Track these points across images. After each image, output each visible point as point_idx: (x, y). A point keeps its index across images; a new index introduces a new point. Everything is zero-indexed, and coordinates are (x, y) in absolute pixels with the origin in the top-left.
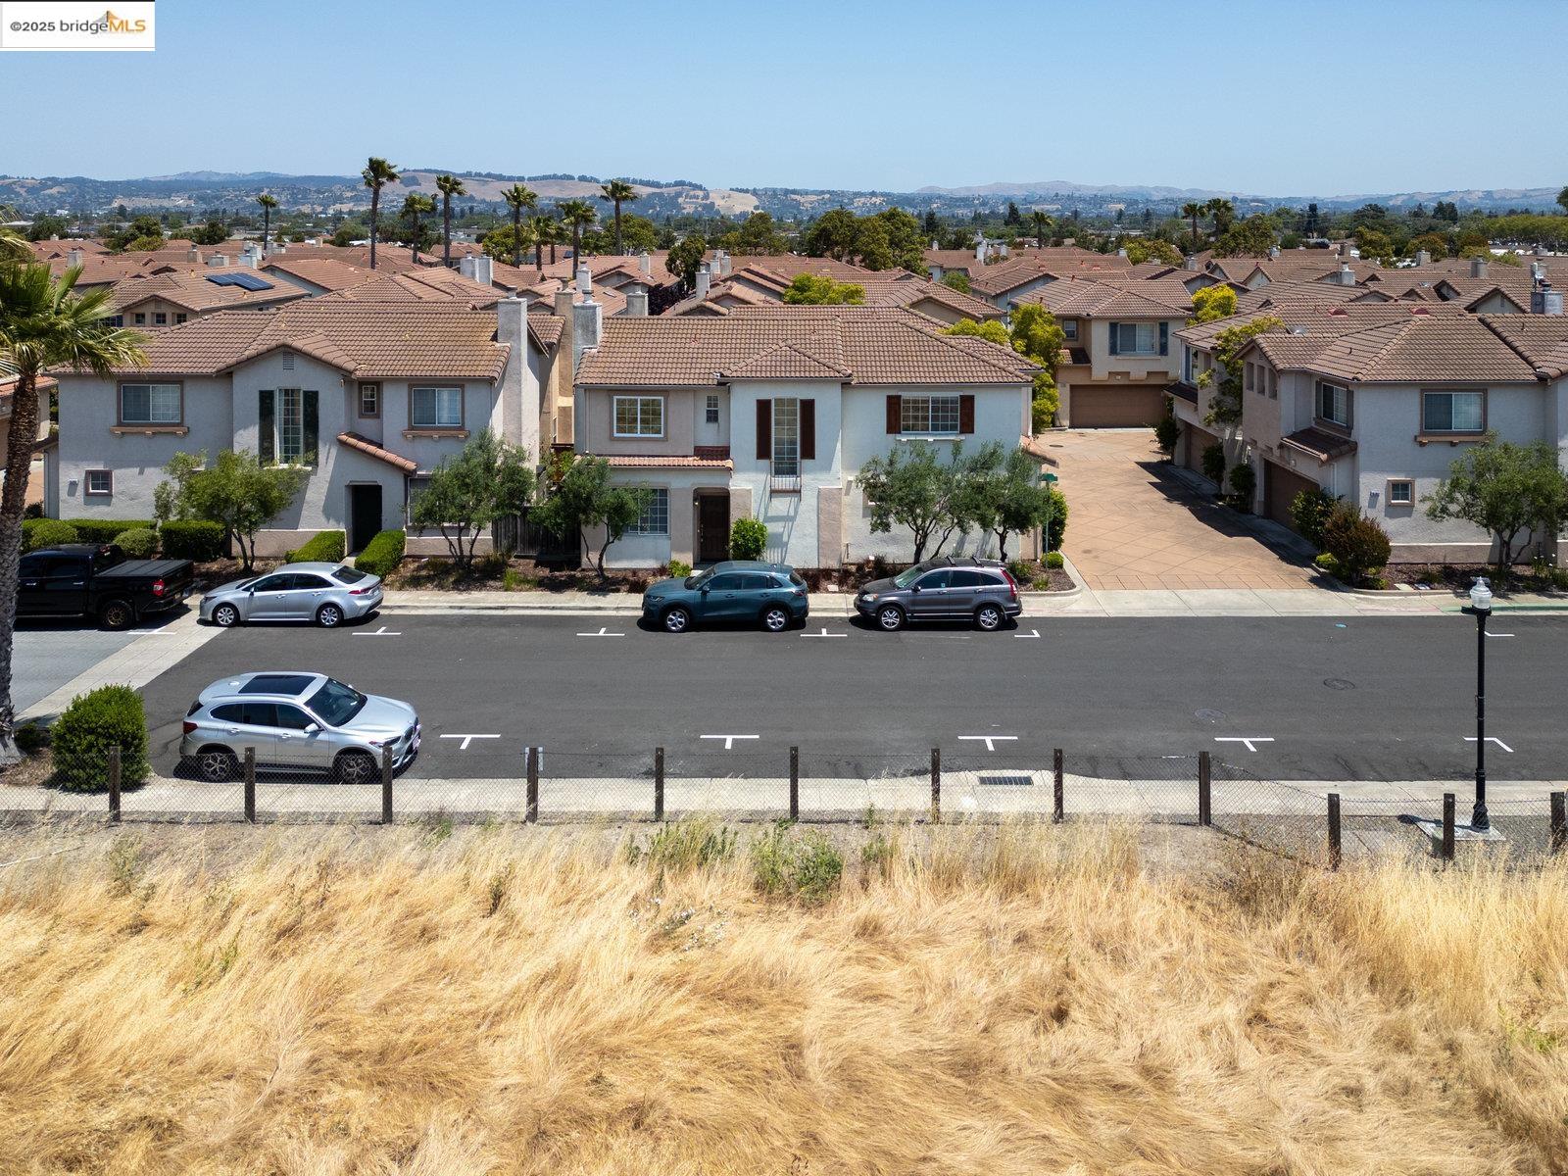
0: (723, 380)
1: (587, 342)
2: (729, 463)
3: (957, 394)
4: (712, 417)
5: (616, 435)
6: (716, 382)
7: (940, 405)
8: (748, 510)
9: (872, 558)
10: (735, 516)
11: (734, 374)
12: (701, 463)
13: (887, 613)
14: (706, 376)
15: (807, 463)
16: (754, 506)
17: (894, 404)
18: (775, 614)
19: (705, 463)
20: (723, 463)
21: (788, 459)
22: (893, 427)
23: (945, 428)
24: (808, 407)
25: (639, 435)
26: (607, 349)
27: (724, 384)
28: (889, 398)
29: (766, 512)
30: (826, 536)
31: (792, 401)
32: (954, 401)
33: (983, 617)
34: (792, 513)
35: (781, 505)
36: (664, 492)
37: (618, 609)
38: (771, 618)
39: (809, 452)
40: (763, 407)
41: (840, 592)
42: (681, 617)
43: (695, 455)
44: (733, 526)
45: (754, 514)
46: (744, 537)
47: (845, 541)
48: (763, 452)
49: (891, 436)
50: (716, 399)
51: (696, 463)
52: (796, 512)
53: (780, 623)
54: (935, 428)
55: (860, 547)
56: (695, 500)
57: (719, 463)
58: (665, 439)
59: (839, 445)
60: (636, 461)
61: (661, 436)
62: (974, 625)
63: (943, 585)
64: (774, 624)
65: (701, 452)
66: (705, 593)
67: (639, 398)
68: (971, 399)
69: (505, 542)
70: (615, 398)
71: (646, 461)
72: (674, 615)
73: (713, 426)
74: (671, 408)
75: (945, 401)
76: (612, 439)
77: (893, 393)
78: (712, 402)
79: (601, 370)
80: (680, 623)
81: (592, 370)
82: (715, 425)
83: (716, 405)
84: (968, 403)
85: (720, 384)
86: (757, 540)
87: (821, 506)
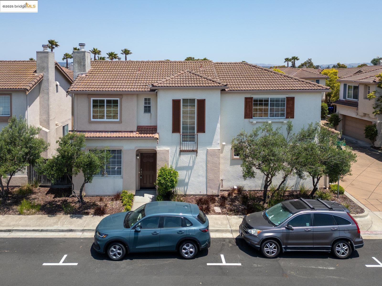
0: (154, 88)
1: (80, 71)
2: (156, 136)
3: (284, 96)
4: (147, 109)
5: (92, 120)
6: (149, 89)
7: (275, 103)
8: (167, 162)
9: (235, 187)
10: (160, 165)
11: (160, 85)
12: (140, 135)
13: (268, 245)
14: (144, 87)
15: (200, 135)
16: (170, 159)
17: (249, 102)
18: (188, 246)
19: (143, 135)
20: (153, 135)
21: (190, 132)
22: (248, 115)
23: (277, 115)
24: (201, 103)
25: (105, 120)
26: (91, 75)
27: (154, 90)
28: (246, 99)
29: (177, 163)
30: (211, 176)
31: (193, 101)
32: (283, 100)
33: (337, 249)
34: (191, 165)
35: (186, 159)
36: (120, 152)
37: (83, 231)
38: (185, 249)
39: (201, 128)
40: (176, 104)
41: (223, 213)
42: (119, 249)
43: (137, 131)
44: (158, 172)
45: (170, 164)
46: (164, 179)
47: (221, 178)
48: (176, 129)
49: (247, 120)
50: (149, 99)
51: (137, 135)
52: (194, 163)
53: (191, 252)
54: (272, 115)
55: (229, 181)
56: (137, 155)
57: (151, 135)
58: (120, 122)
59: (219, 125)
60: (103, 135)
61: (118, 120)
62: (332, 255)
63: (308, 224)
64: (187, 253)
65: (141, 129)
66: (137, 232)
67: (105, 99)
68: (293, 99)
69: (34, 179)
70: (92, 99)
71: (109, 135)
72: (115, 248)
73: (148, 115)
74: (124, 105)
75: (277, 100)
76: (90, 122)
77: (249, 96)
78: (147, 101)
79: (85, 84)
80: (119, 254)
81: (80, 84)
82: (149, 114)
83: (149, 103)
84: (291, 101)
85: (152, 90)
86: (172, 181)
87: (208, 159)
